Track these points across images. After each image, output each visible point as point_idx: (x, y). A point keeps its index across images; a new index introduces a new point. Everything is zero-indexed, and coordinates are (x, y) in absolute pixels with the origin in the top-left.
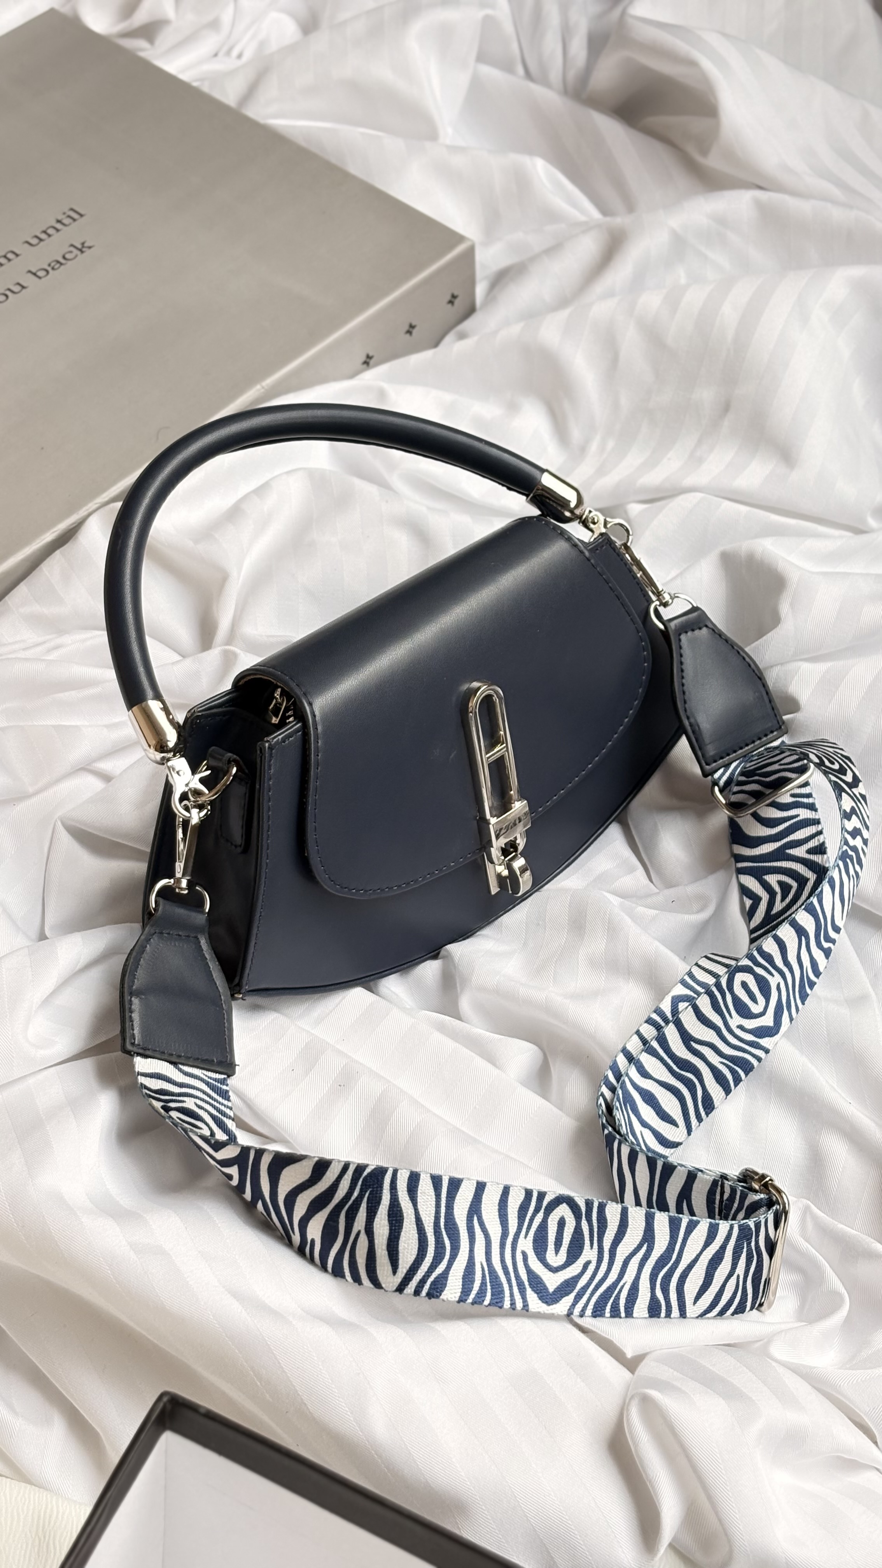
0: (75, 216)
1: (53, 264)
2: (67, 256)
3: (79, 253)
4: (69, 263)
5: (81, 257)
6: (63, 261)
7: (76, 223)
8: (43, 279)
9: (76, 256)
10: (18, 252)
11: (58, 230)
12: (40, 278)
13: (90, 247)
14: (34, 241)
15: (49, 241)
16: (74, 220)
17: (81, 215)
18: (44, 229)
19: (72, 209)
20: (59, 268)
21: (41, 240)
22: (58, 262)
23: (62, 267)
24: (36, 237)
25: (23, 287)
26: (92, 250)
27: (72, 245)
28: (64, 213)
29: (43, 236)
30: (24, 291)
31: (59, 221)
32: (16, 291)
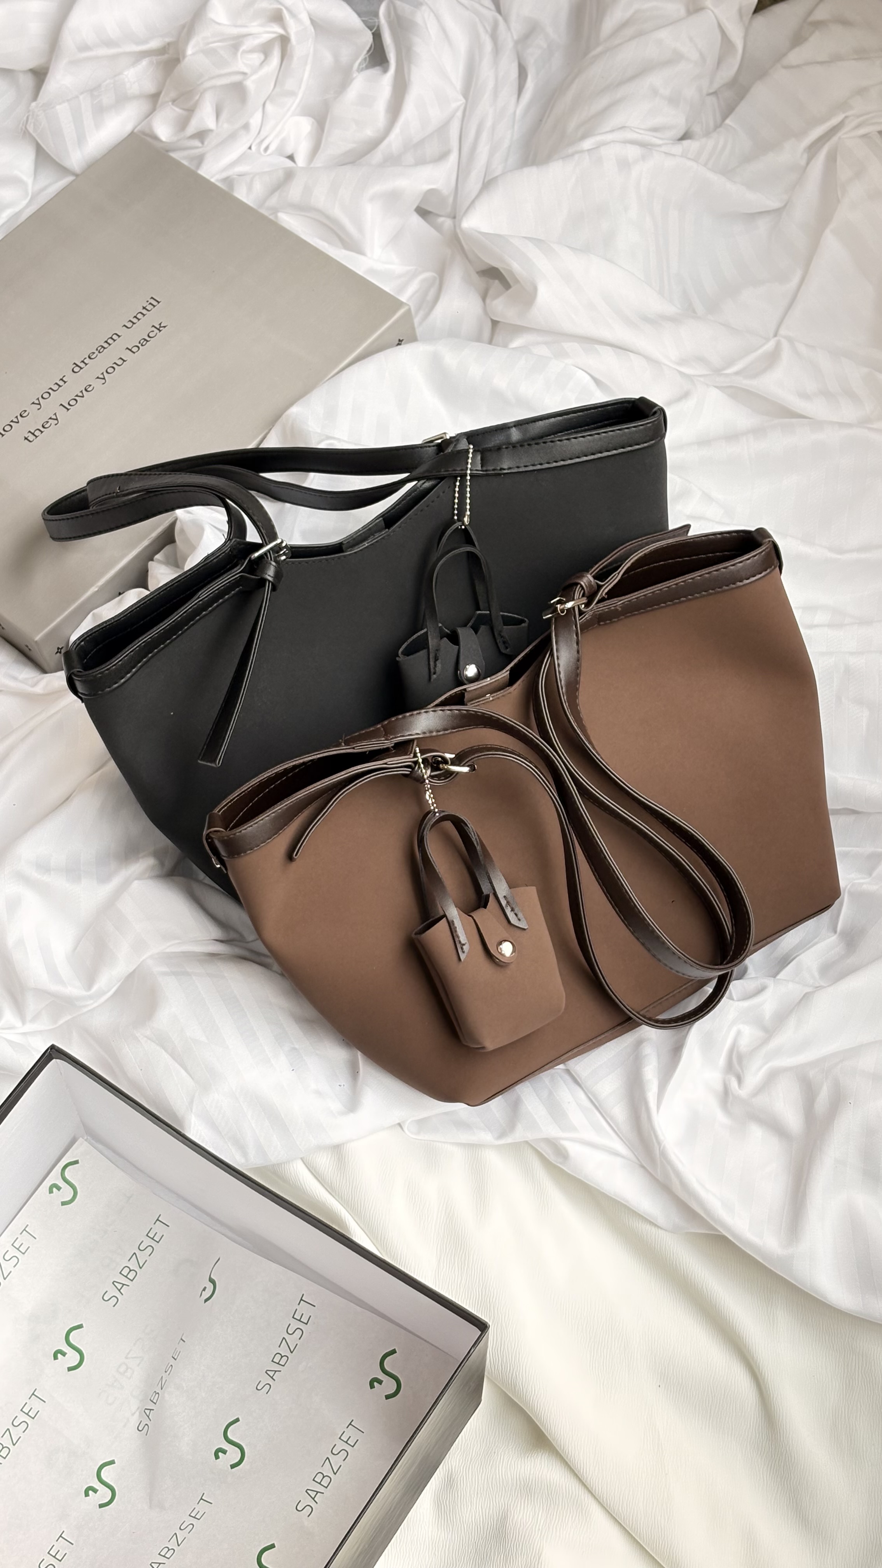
0: (155, 303)
2: (150, 335)
3: (158, 331)
4: (152, 338)
5: (159, 334)
6: (148, 339)
7: (156, 307)
8: (136, 353)
10: (120, 334)
11: (144, 315)
13: (165, 327)
14: (129, 325)
15: (138, 323)
17: (159, 302)
18: (135, 315)
19: (152, 298)
21: (134, 323)
22: (145, 340)
23: (148, 343)
24: (130, 321)
25: (124, 361)
27: (153, 326)
28: (148, 301)
32: (120, 364)
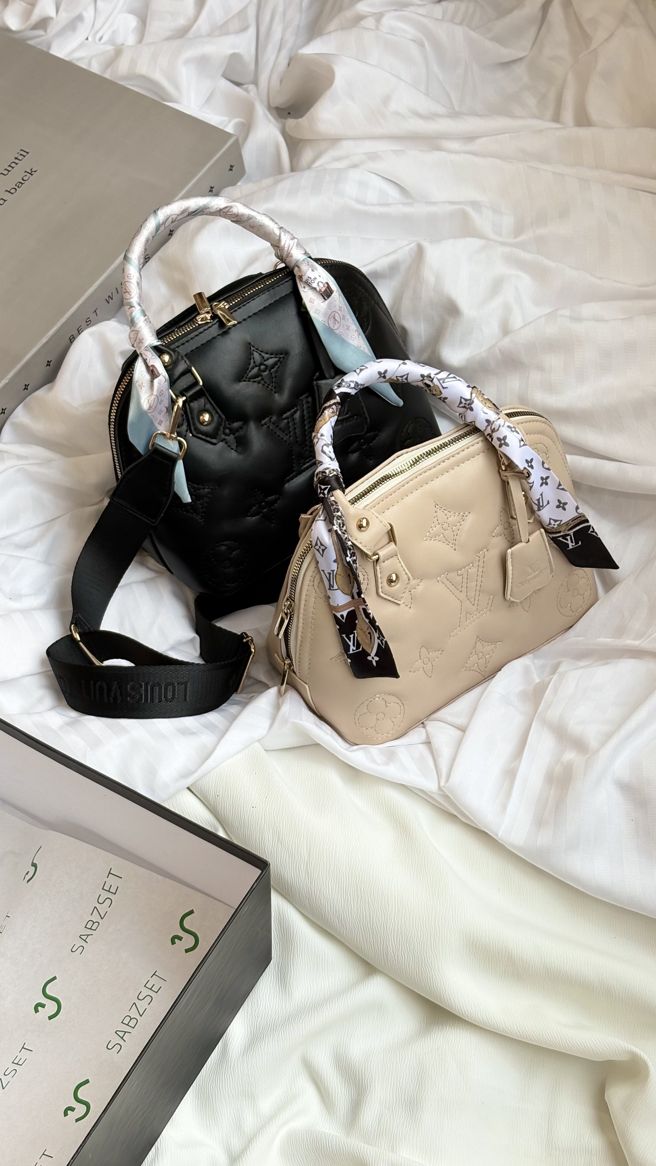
0: (24, 154)
1: (18, 184)
2: (25, 179)
3: (30, 175)
4: (26, 181)
5: (32, 177)
6: (23, 182)
7: (26, 157)
8: (14, 194)
9: (29, 178)
11: (17, 164)
12: (12, 194)
13: (35, 171)
14: (6, 172)
15: (13, 171)
16: (24, 156)
17: (28, 153)
18: (9, 164)
19: (22, 150)
21: (9, 171)
22: (20, 183)
23: (23, 185)
24: (6, 169)
26: (37, 172)
27: (26, 172)
28: (18, 153)
29: (10, 169)
30: (6, 202)
31: (16, 158)
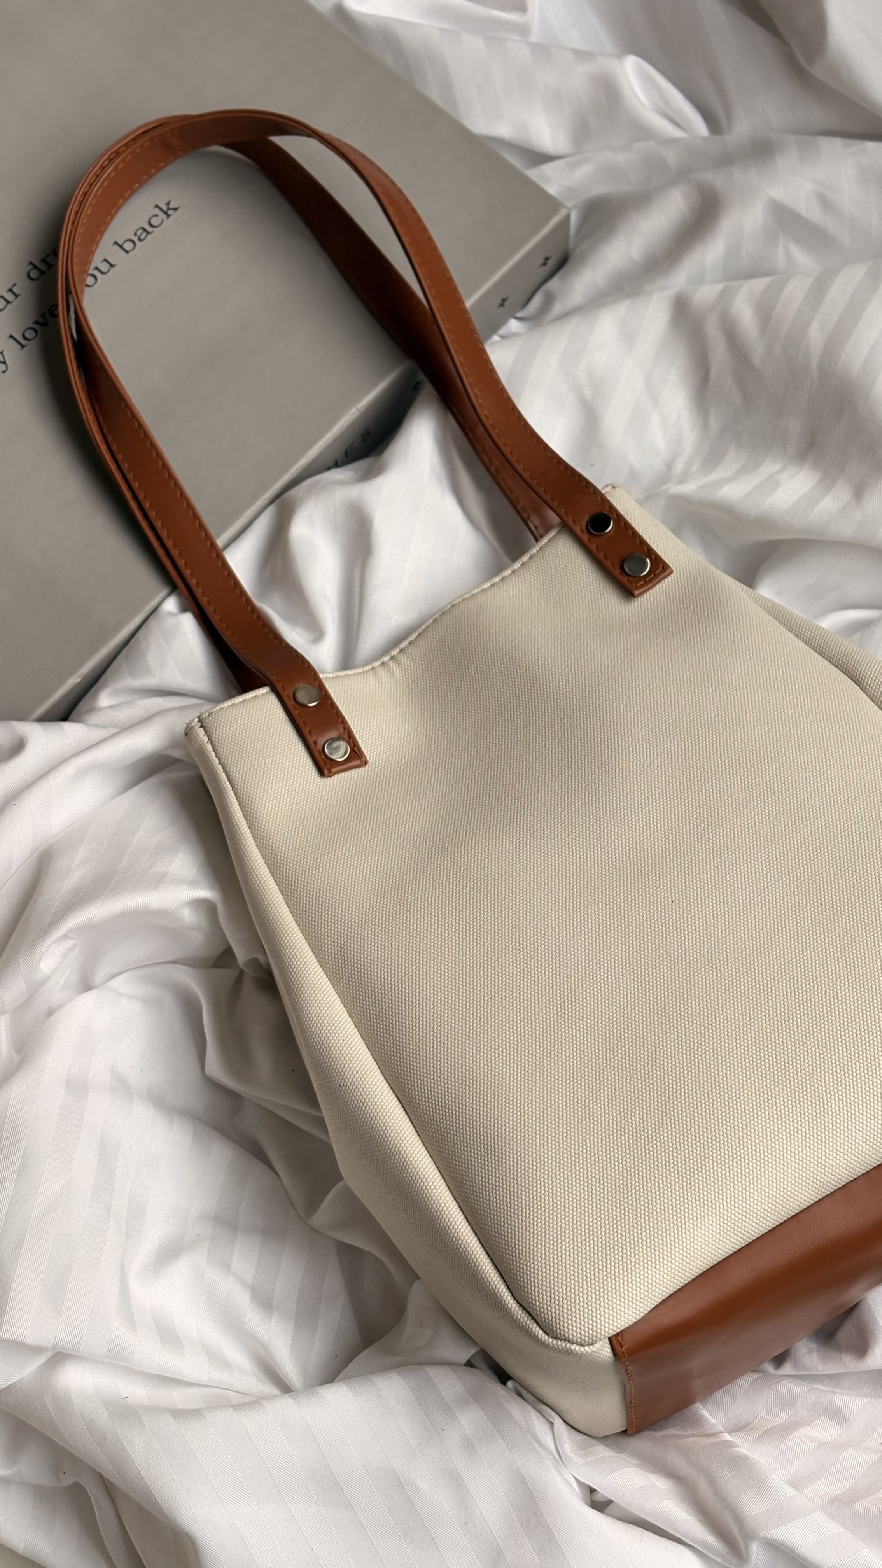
20: (146, 237)
25: (112, 266)
32: (104, 270)
